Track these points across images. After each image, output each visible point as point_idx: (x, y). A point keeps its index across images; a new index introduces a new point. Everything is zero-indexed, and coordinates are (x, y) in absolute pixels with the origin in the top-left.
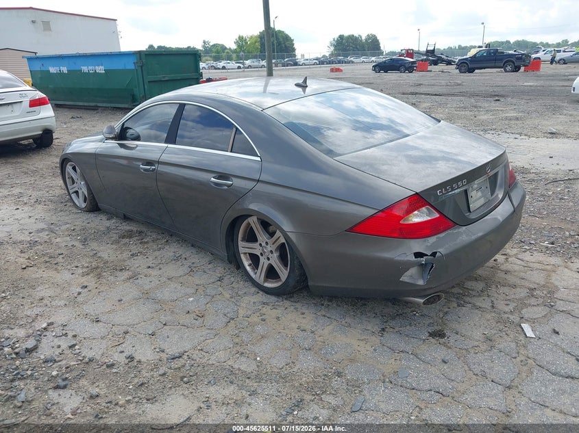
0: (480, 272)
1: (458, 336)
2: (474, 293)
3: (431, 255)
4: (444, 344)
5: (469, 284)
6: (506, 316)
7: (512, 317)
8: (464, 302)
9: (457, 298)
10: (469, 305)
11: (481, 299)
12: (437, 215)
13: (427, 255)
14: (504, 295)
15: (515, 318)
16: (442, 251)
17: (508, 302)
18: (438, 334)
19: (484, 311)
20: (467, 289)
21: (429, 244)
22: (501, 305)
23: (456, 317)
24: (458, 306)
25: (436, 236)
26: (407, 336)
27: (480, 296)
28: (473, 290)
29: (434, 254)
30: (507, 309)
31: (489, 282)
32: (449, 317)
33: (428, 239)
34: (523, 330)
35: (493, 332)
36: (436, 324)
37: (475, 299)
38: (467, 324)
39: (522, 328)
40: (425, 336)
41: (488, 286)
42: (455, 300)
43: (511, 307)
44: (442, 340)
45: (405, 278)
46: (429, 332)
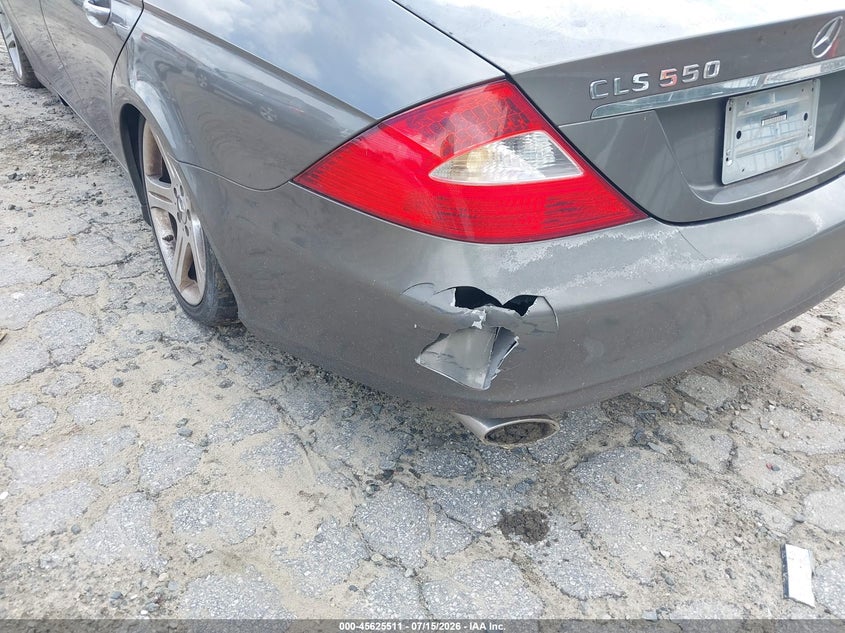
0: (740, 354)
1: (582, 545)
2: (695, 412)
3: (509, 305)
4: (524, 565)
5: (696, 384)
6: (756, 504)
7: (769, 513)
8: (656, 433)
9: (642, 419)
10: (663, 448)
11: (707, 433)
12: (575, 172)
13: (497, 303)
14: (777, 436)
15: (777, 518)
16: (557, 296)
17: (777, 461)
18: (526, 526)
19: (696, 475)
20: (685, 396)
21: (512, 267)
22: (753, 468)
23: (609, 478)
24: (634, 442)
25: (548, 244)
26: (439, 509)
27: (708, 423)
28: (695, 402)
29: (521, 304)
30: (766, 482)
31: (750, 386)
32: (586, 474)
33: (518, 248)
34: (785, 570)
35: (692, 552)
36: (540, 487)
37: (692, 430)
38: (626, 508)
39: (785, 562)
40: (484, 520)
41: (744, 397)
42: (632, 421)
43: (779, 480)
44: (526, 549)
45: (431, 360)
46: (502, 512)
